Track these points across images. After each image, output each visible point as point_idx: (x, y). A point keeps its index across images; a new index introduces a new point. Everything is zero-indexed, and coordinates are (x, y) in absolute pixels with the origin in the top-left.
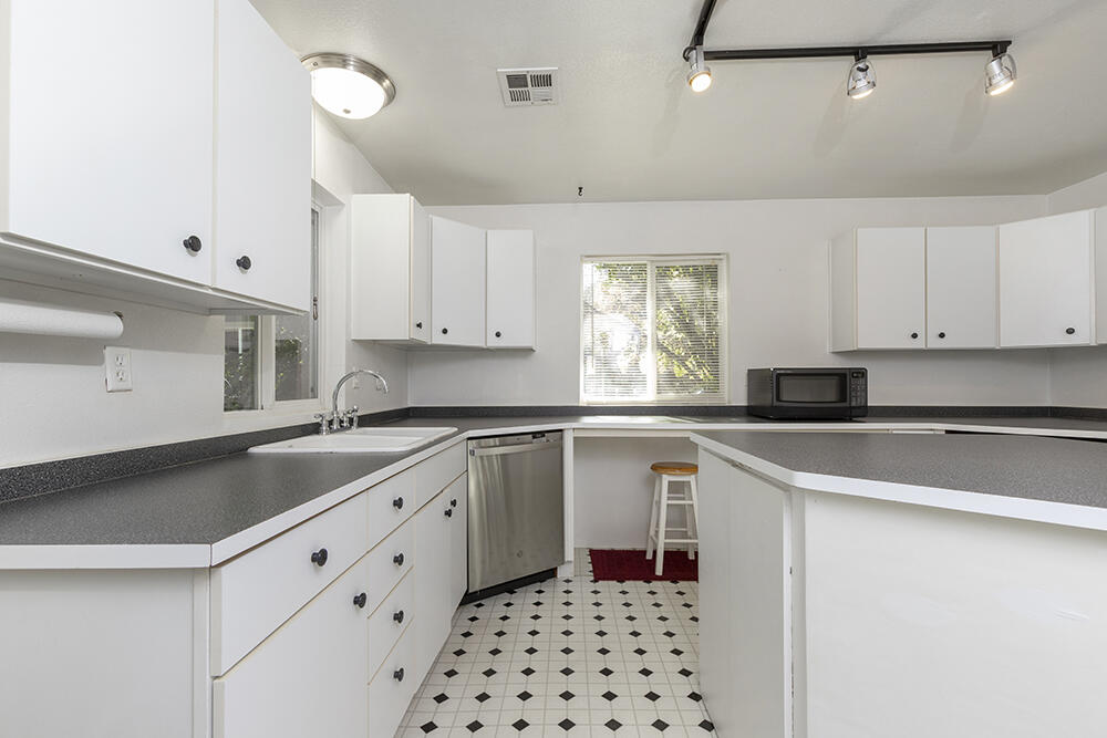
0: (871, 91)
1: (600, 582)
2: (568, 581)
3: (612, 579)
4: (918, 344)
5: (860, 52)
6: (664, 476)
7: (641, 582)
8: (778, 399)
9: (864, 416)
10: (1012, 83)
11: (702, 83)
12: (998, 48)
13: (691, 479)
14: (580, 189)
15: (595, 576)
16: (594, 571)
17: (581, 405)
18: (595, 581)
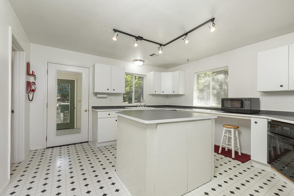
8: (223, 106)
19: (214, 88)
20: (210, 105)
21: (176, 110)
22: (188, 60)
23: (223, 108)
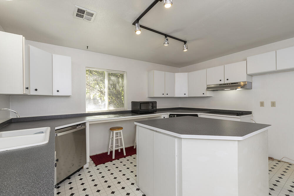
0: (168, 45)
1: (98, 166)
2: (87, 168)
3: (101, 164)
4: (163, 96)
5: (166, 36)
6: (114, 131)
7: (110, 162)
8: (141, 109)
9: (156, 112)
10: (187, 50)
11: (138, 32)
12: (185, 42)
13: (121, 131)
14: (87, 47)
15: (95, 164)
16: (94, 163)
17: (86, 113)
18: (96, 166)
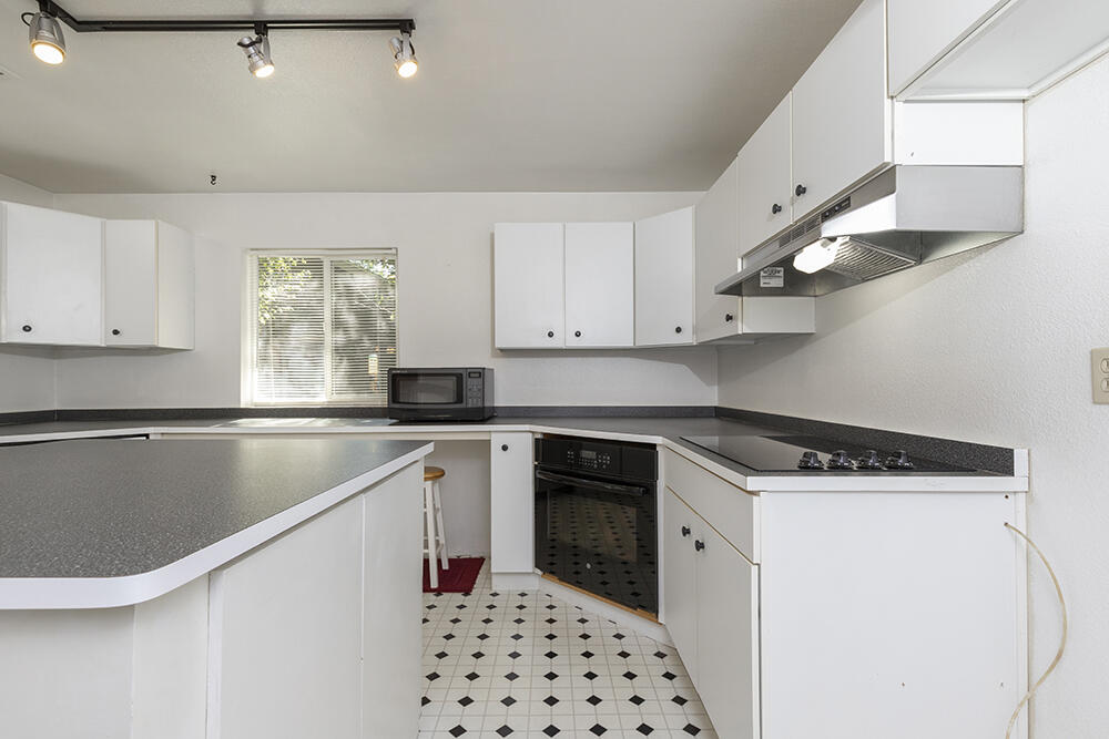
19: (338, 324)
20: (325, 400)
21: (147, 436)
22: (214, 178)
23: (397, 406)
